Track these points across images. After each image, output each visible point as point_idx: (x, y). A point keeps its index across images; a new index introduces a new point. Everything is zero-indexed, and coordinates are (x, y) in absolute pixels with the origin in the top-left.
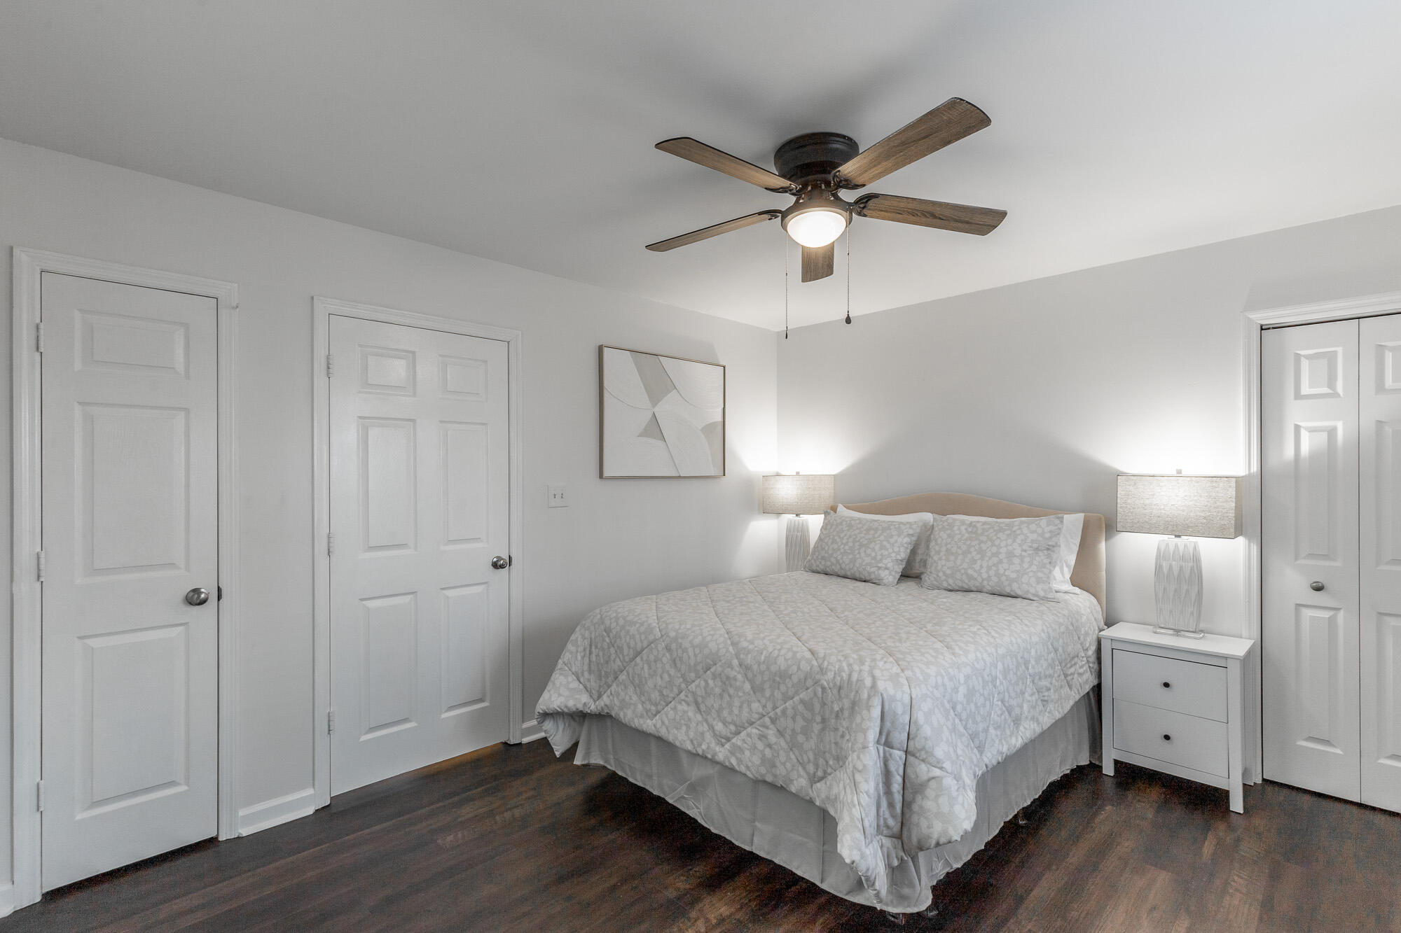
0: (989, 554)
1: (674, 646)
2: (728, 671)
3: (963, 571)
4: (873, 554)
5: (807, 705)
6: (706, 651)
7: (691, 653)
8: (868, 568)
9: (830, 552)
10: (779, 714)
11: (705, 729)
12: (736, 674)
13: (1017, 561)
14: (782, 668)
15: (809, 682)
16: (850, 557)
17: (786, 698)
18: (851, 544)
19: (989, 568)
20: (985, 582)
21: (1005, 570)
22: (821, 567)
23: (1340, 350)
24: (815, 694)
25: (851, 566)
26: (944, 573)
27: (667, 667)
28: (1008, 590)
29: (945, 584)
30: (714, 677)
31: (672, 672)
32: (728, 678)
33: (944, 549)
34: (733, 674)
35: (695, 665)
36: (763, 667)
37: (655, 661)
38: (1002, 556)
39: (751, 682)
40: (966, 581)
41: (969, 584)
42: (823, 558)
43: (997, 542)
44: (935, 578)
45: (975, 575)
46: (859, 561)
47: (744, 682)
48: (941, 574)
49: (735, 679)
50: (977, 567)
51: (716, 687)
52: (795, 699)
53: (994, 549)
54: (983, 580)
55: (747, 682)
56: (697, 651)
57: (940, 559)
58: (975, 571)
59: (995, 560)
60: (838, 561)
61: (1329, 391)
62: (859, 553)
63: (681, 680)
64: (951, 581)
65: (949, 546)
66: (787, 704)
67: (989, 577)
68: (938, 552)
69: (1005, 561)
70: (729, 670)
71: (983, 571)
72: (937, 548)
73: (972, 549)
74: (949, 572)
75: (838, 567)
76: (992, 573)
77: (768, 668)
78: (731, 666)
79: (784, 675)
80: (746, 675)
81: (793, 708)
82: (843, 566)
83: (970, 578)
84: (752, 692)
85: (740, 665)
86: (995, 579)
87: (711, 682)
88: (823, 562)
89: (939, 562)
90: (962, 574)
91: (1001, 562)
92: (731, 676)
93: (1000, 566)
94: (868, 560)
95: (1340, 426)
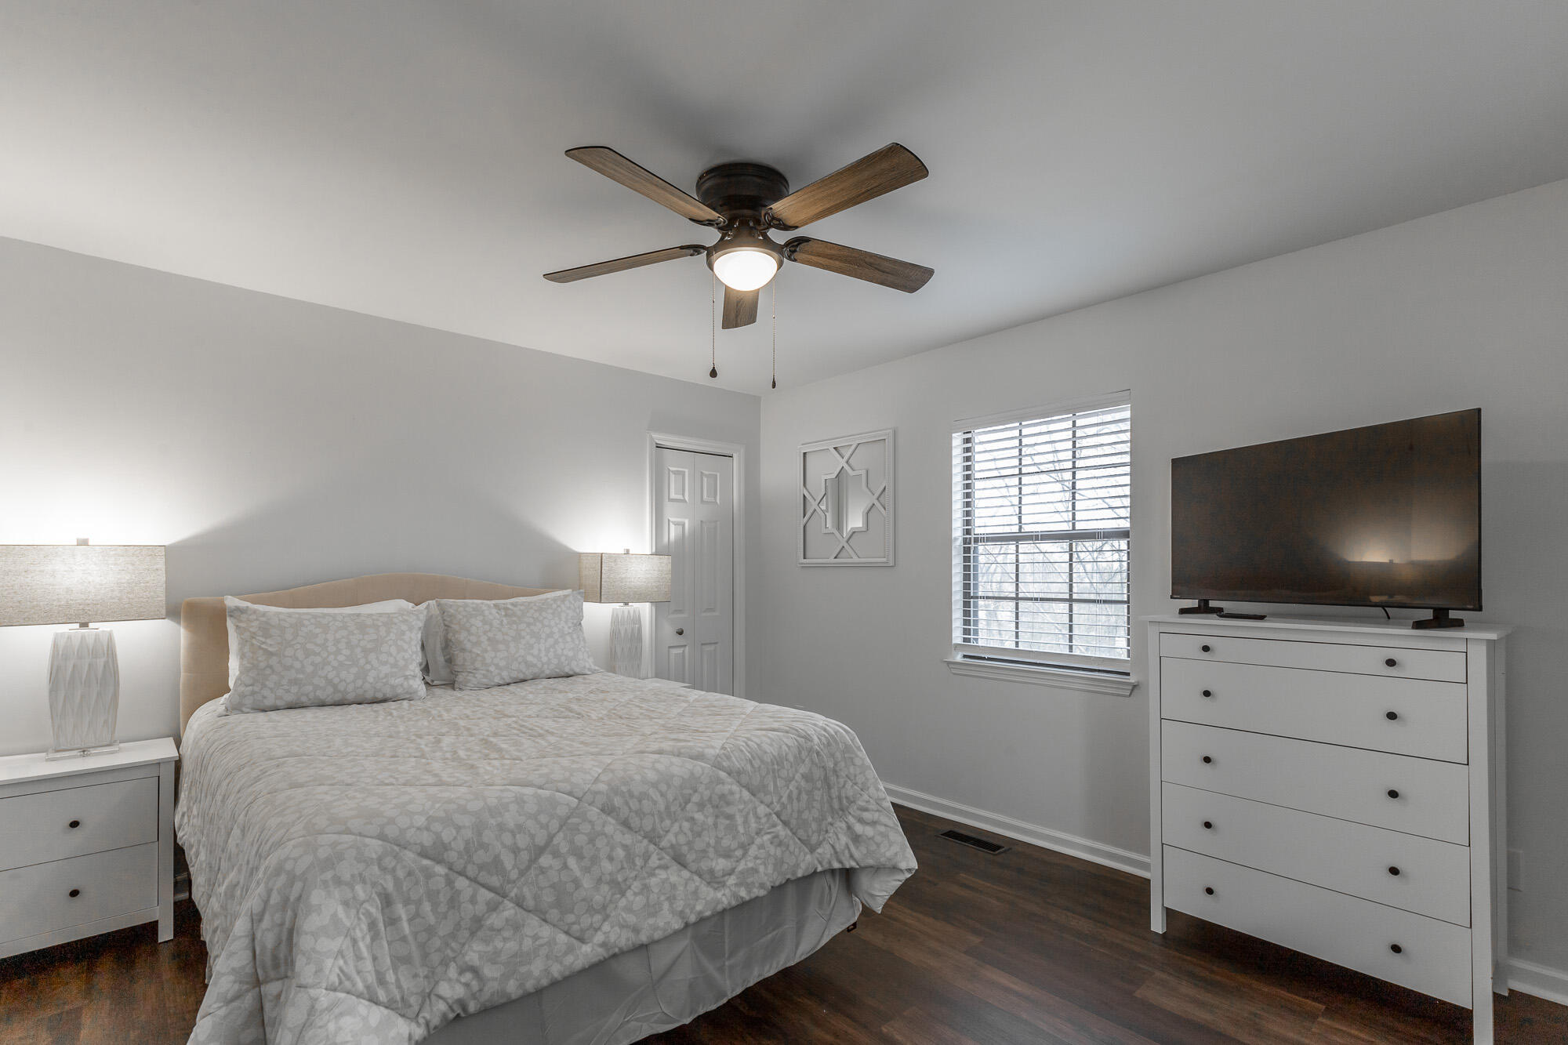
0: (543, 636)
1: (618, 801)
2: (719, 789)
3: (520, 659)
4: (391, 660)
5: (807, 777)
6: (677, 782)
7: (656, 796)
8: (393, 681)
9: (309, 669)
10: (786, 802)
11: (697, 884)
12: (729, 787)
13: (568, 638)
14: (776, 754)
15: (804, 754)
16: (354, 670)
17: (789, 780)
18: (347, 652)
19: (547, 651)
20: (546, 666)
21: (563, 650)
22: (290, 698)
23: (686, 470)
24: (813, 762)
25: (359, 683)
26: (497, 666)
27: (618, 837)
28: (567, 670)
29: (497, 680)
30: (701, 806)
31: (628, 839)
32: (722, 797)
33: (484, 638)
34: (727, 787)
35: (667, 808)
36: (757, 763)
37: (592, 841)
38: (556, 636)
39: (747, 787)
40: (524, 670)
41: (527, 672)
42: (295, 682)
43: (546, 622)
44: (483, 675)
45: (535, 661)
46: (372, 674)
47: (741, 791)
48: (492, 668)
49: (732, 793)
50: (535, 652)
51: (707, 818)
52: (796, 777)
53: (548, 631)
54: (543, 664)
55: (743, 790)
56: (663, 787)
57: (486, 651)
58: (534, 656)
59: (551, 641)
60: (330, 682)
61: (682, 498)
62: (368, 662)
63: (645, 842)
64: (505, 674)
65: (490, 635)
66: (791, 787)
67: (549, 659)
68: (478, 643)
69: (560, 640)
70: (720, 786)
71: (543, 654)
72: (473, 639)
73: (523, 633)
74: (502, 663)
75: (330, 690)
76: (551, 655)
77: (762, 761)
78: (720, 782)
79: (779, 760)
80: (738, 782)
81: (797, 788)
82: (341, 687)
83: (528, 665)
84: (752, 797)
85: (729, 774)
86: (555, 661)
87: (699, 816)
88: (294, 689)
89: (486, 655)
90: (520, 663)
91: (556, 642)
92: (726, 792)
93: (556, 646)
94: (386, 669)
95: (687, 522)
